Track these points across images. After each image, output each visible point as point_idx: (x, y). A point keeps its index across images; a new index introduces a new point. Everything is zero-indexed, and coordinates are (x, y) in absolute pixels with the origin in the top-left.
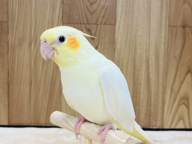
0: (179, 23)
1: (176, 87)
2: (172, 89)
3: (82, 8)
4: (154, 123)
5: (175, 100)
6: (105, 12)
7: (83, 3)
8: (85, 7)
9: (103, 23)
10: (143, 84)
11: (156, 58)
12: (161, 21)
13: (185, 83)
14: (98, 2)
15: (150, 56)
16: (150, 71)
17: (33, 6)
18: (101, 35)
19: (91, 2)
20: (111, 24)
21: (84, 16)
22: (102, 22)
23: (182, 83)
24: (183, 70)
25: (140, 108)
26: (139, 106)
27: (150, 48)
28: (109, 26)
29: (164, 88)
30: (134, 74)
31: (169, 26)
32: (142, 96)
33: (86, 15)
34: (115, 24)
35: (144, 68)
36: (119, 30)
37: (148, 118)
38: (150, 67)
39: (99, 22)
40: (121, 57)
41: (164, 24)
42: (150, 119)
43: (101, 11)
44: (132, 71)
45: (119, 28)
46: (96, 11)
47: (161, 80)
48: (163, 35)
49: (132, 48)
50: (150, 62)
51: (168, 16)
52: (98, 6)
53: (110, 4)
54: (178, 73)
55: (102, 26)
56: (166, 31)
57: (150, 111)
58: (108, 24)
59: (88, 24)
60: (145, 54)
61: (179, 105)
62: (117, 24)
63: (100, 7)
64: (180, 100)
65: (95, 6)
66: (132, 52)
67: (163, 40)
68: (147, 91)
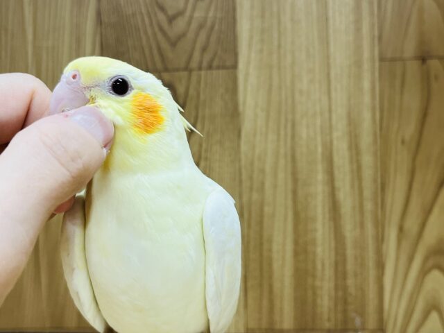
0: (410, 49)
1: (412, 224)
2: (401, 229)
3: (149, 31)
4: (358, 321)
5: (411, 259)
6: (208, 37)
7: (150, 17)
8: (157, 29)
9: (205, 64)
10: (320, 217)
11: (350, 148)
12: (358, 48)
13: (436, 211)
14: (188, 13)
15: (335, 142)
16: (338, 184)
17: (30, 37)
18: (202, 97)
19: (171, 12)
20: (224, 67)
21: (155, 52)
22: (201, 62)
23: (428, 212)
24: (428, 178)
25: (318, 283)
26: (314, 276)
27: (334, 122)
28: (221, 72)
29: (380, 226)
30: (295, 192)
31: (382, 59)
32: (319, 250)
33: (159, 49)
34: (235, 66)
35: (320, 176)
36: (246, 80)
37: (340, 308)
38: (336, 172)
39: (194, 64)
40: (257, 151)
41: (366, 55)
42: (345, 311)
43: (197, 35)
44: (290, 187)
45: (247, 75)
46: (183, 35)
47: (369, 206)
48: (366, 85)
49: (286, 127)
50: (336, 159)
51: (376, 33)
52: (189, 24)
53: (219, 15)
54: (416, 186)
55: (203, 73)
56: (373, 73)
57: (345, 288)
58: (218, 68)
59: (166, 70)
60: (319, 139)
61: (424, 273)
62: (241, 66)
63: (194, 25)
64: (426, 259)
65: (180, 24)
66: (286, 135)
67: (367, 99)
68: (332, 236)
